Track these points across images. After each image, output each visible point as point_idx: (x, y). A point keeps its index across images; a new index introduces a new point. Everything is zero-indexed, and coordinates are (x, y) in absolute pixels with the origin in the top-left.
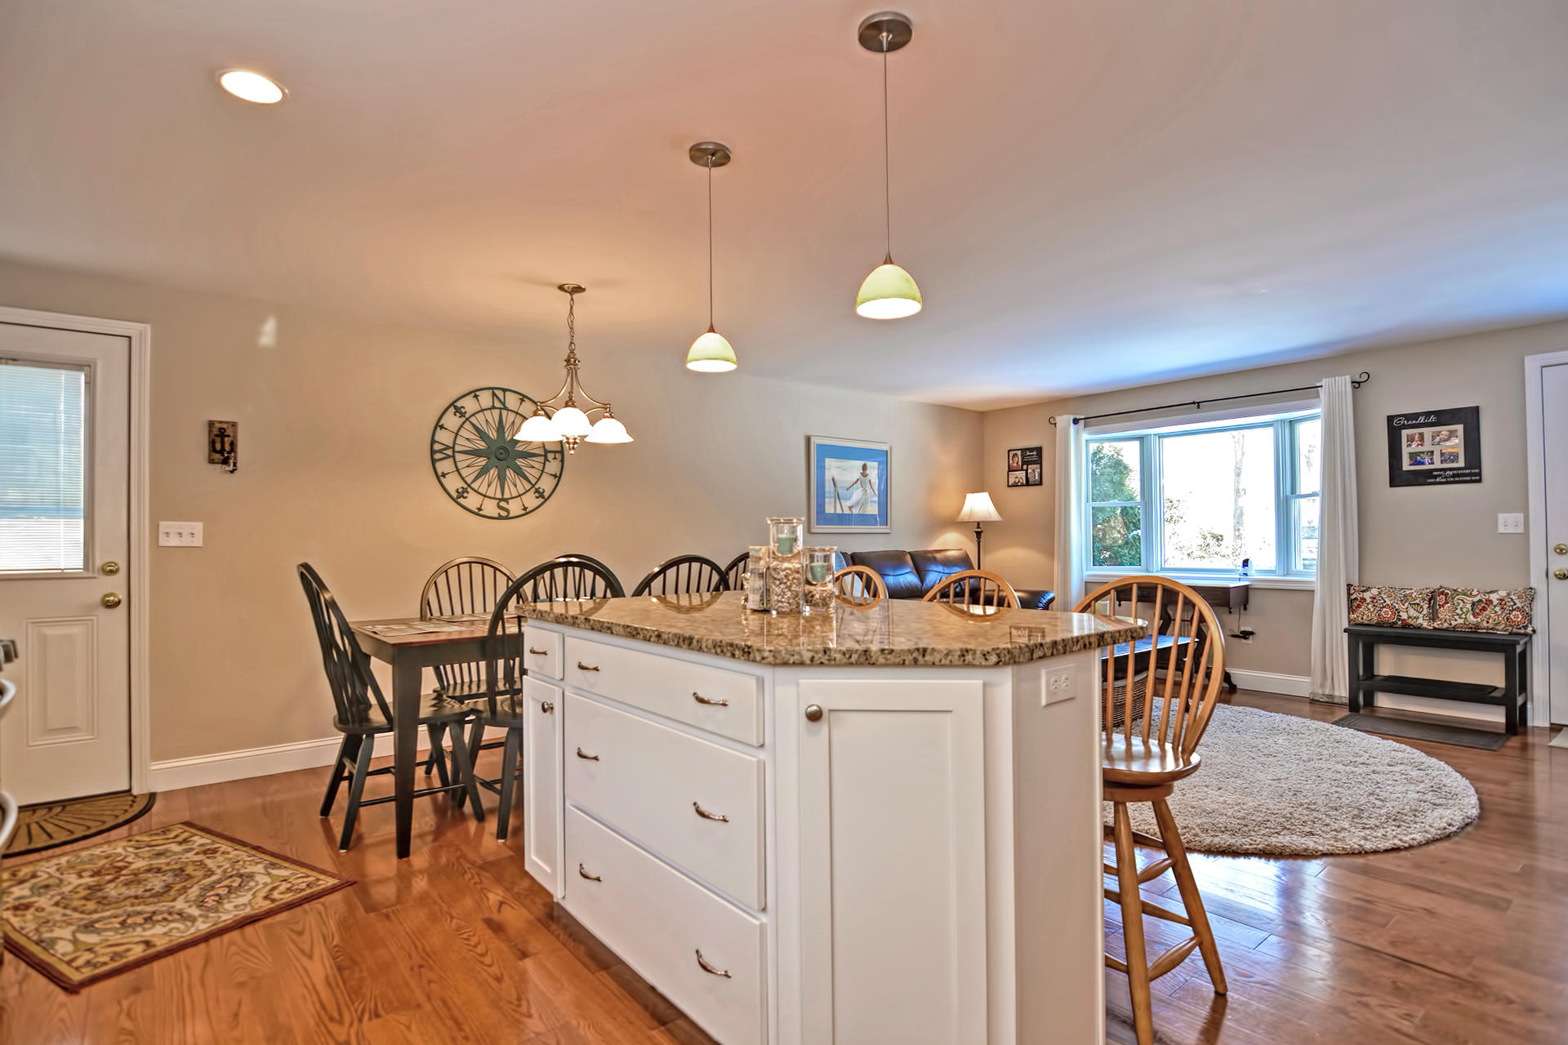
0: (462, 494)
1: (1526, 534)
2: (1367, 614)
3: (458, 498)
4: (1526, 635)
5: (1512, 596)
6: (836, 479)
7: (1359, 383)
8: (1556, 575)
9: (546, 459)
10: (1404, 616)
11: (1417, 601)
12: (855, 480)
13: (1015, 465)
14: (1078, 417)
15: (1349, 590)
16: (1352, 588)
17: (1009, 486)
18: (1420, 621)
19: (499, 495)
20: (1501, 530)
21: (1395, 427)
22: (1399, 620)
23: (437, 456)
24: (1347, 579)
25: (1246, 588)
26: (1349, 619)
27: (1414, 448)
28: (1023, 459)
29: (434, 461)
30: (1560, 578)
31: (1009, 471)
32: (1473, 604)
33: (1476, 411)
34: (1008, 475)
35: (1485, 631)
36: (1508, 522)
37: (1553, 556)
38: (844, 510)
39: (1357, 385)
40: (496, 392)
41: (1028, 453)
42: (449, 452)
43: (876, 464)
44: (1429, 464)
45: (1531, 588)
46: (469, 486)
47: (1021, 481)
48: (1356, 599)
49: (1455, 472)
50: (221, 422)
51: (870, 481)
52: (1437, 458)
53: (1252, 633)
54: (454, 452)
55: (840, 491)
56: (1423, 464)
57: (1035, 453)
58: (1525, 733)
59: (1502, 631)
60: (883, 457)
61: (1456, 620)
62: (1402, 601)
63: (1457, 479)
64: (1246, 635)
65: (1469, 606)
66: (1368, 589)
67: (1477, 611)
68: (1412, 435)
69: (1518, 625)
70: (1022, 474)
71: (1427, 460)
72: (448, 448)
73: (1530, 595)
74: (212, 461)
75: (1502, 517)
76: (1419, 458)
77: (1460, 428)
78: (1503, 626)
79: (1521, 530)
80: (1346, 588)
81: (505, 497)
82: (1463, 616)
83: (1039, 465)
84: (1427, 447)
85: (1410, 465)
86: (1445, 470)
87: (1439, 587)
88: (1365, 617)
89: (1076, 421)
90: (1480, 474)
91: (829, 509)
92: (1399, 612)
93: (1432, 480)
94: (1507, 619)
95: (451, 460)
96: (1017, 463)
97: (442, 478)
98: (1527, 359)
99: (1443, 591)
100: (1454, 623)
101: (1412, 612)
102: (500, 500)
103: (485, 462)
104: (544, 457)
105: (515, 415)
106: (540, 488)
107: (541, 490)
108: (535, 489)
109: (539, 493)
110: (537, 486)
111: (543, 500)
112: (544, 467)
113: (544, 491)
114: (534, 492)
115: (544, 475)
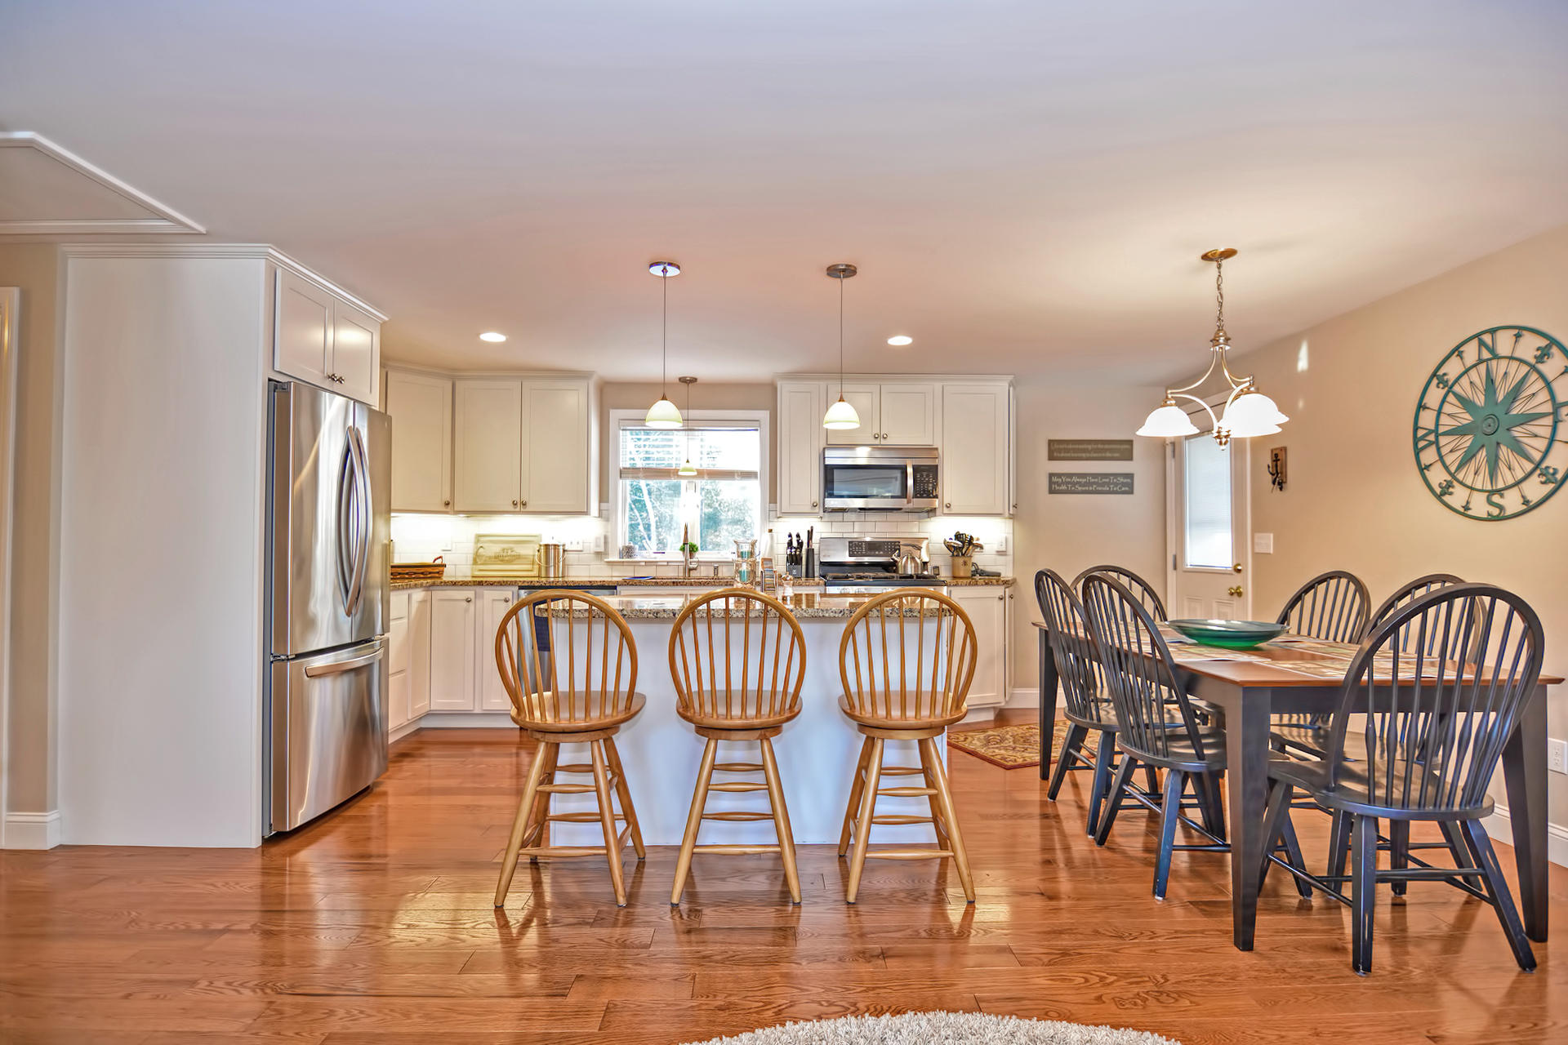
0: (1446, 488)
3: (1442, 495)
9: (1557, 419)
19: (1490, 486)
23: (1421, 444)
29: (1417, 452)
42: (1432, 437)
46: (1453, 477)
50: (1276, 449)
54: (1437, 435)
72: (1431, 431)
74: (1273, 483)
81: (1497, 486)
95: (1434, 446)
97: (1425, 472)
102: (1492, 492)
103: (1471, 440)
104: (1551, 417)
105: (1507, 360)
106: (1549, 467)
107: (1551, 471)
108: (1541, 470)
109: (1549, 476)
110: (1543, 466)
111: (1554, 485)
112: (1553, 433)
113: (1556, 471)
114: (1539, 475)
115: (1555, 444)
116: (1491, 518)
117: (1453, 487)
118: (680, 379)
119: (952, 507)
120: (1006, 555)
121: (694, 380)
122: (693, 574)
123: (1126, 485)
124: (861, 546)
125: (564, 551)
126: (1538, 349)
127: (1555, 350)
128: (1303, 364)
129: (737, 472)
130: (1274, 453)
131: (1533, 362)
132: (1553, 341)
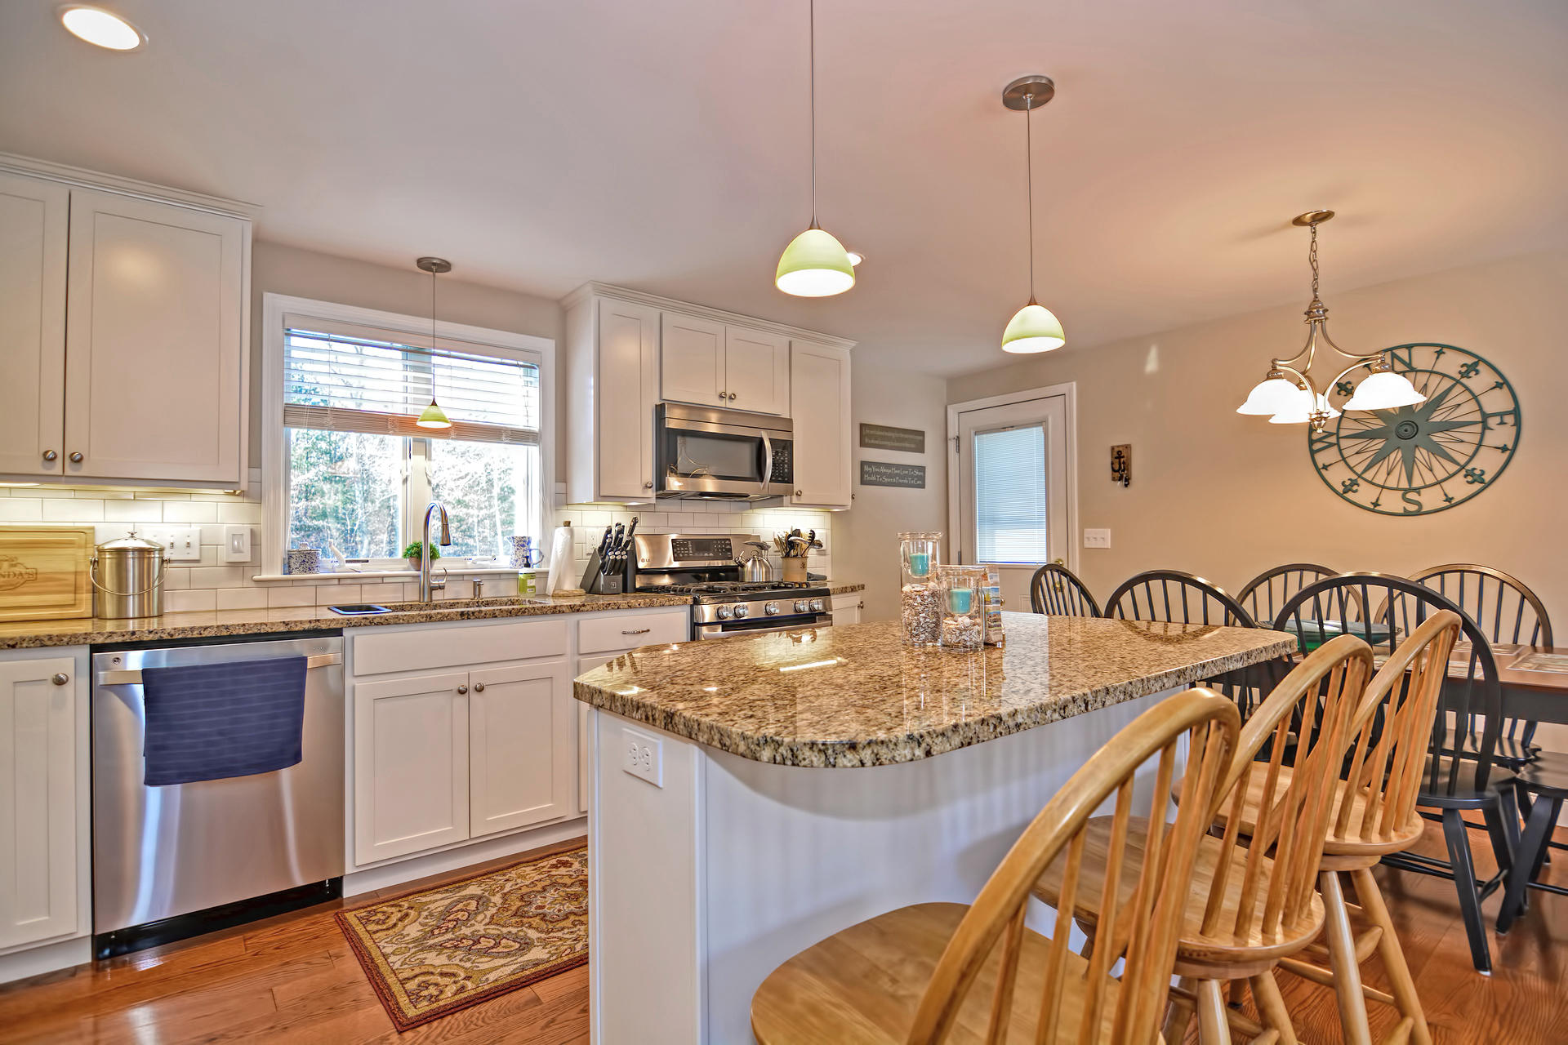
0: (1350, 487)
3: (1345, 492)
9: (1485, 427)
19: (1404, 484)
23: (1317, 446)
29: (1313, 453)
40: (1398, 352)
42: (1333, 440)
46: (1359, 476)
50: (1118, 446)
54: (1338, 438)
72: (1330, 434)
74: (1114, 479)
81: (1414, 485)
95: (1336, 447)
97: (1323, 471)
102: (1406, 491)
103: (1382, 444)
104: (1481, 425)
105: (1428, 374)
106: (1474, 469)
107: (1477, 472)
108: (1467, 471)
109: (1474, 477)
110: (1469, 467)
111: (1482, 485)
112: (1481, 440)
113: (1483, 473)
114: (1465, 476)
115: (1482, 449)
116: (1407, 514)
117: (1358, 485)
118: (419, 261)
119: (802, 496)
120: (825, 555)
121: (445, 266)
122: (438, 596)
123: (914, 478)
124: (686, 545)
125: (163, 561)
126: (1462, 366)
127: (1481, 367)
128: (1152, 365)
129: (506, 430)
130: (1116, 449)
131: (1458, 377)
132: (1481, 359)
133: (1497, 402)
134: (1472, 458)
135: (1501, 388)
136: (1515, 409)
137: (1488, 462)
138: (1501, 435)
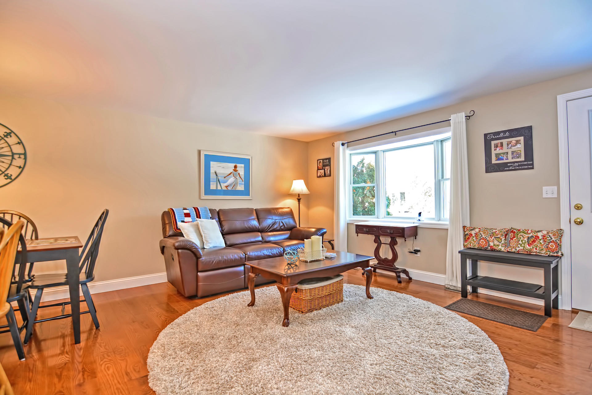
1: (558, 198)
2: (473, 243)
4: (557, 257)
5: (550, 234)
6: (217, 172)
7: (469, 116)
8: (575, 222)
9: (13, 158)
10: (492, 244)
11: (499, 236)
12: (230, 173)
13: (320, 167)
14: (344, 142)
15: (464, 229)
16: (466, 228)
17: (317, 177)
18: (500, 247)
20: (545, 196)
21: (488, 139)
22: (489, 246)
24: (463, 223)
25: (416, 227)
26: (464, 245)
27: (498, 151)
28: (323, 164)
30: (577, 224)
31: (318, 170)
32: (528, 238)
33: (530, 128)
34: (317, 171)
35: (535, 254)
36: (548, 191)
37: (573, 210)
38: (222, 187)
39: (468, 118)
41: (325, 161)
43: (243, 165)
44: (506, 159)
45: (561, 230)
47: (322, 175)
48: (467, 234)
49: (519, 163)
51: (239, 174)
52: (510, 156)
53: (419, 251)
55: (220, 178)
56: (503, 159)
57: (328, 161)
58: (557, 316)
59: (544, 254)
60: (247, 162)
61: (519, 247)
62: (491, 236)
63: (520, 167)
64: (416, 252)
65: (526, 239)
66: (474, 229)
67: (530, 242)
68: (497, 144)
69: (553, 251)
70: (322, 171)
71: (505, 157)
73: (560, 233)
75: (545, 188)
76: (500, 156)
77: (522, 138)
78: (544, 251)
79: (555, 196)
80: (462, 228)
82: (523, 245)
83: (329, 167)
84: (505, 150)
85: (496, 160)
86: (514, 162)
87: (510, 228)
88: (471, 244)
89: (343, 144)
90: (533, 164)
91: (213, 187)
92: (489, 242)
93: (507, 169)
94: (547, 247)
96: (321, 166)
98: (558, 97)
99: (513, 231)
100: (518, 249)
101: (496, 242)
104: (11, 157)
106: (8, 174)
107: (9, 175)
108: (5, 174)
109: (8, 177)
110: (6, 173)
111: (11, 180)
112: (11, 162)
113: (11, 175)
114: (4, 176)
115: (12, 167)
126: (5, 133)
127: (12, 135)
131: (3, 136)
132: (12, 132)
133: (18, 149)
134: (7, 169)
135: (20, 144)
136: (25, 153)
137: (13, 171)
138: (19, 162)
